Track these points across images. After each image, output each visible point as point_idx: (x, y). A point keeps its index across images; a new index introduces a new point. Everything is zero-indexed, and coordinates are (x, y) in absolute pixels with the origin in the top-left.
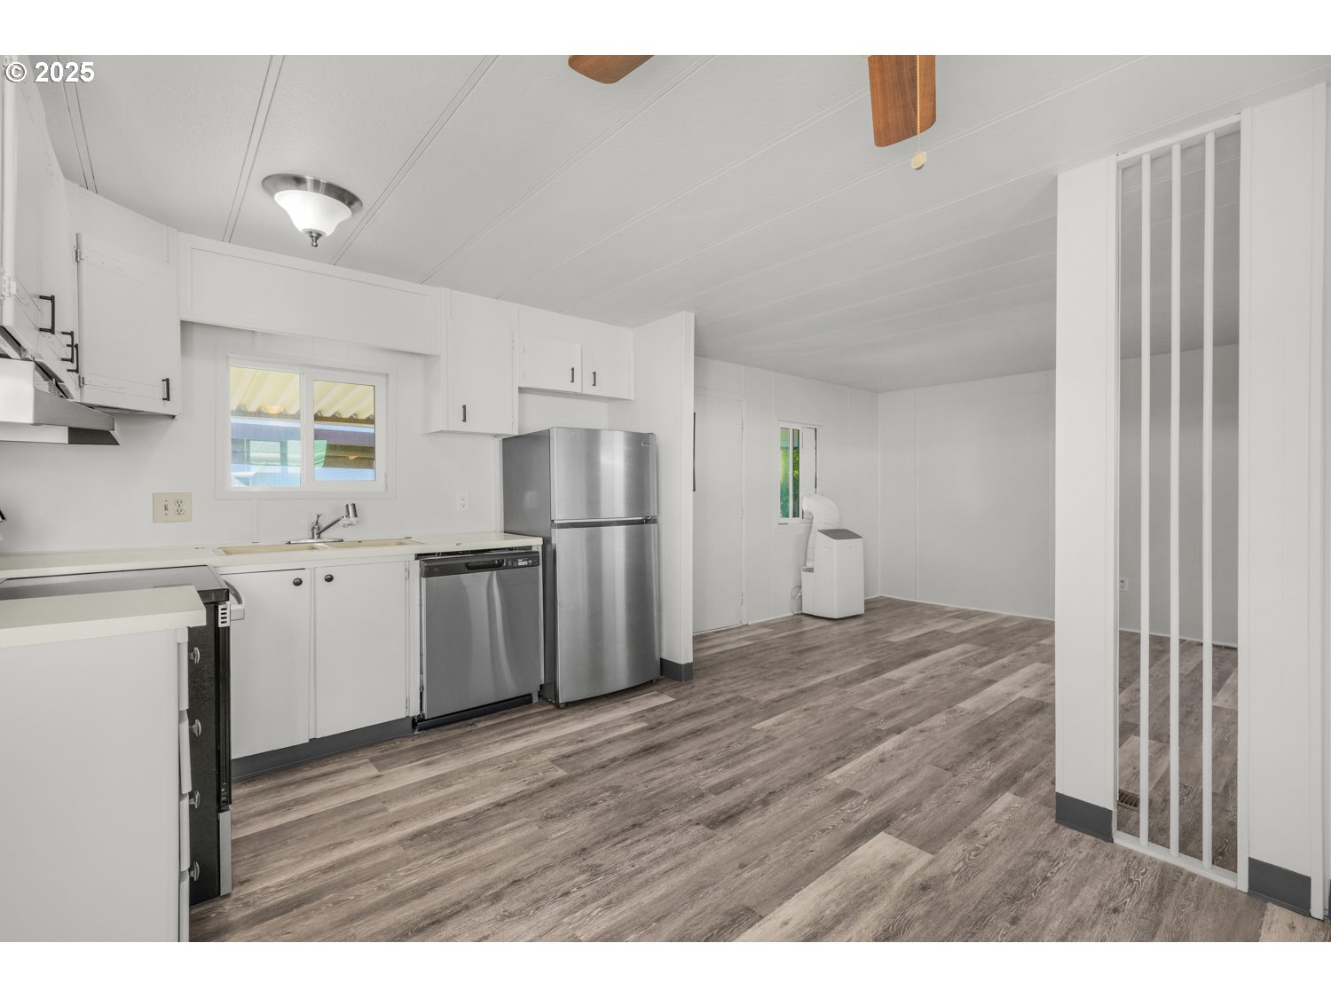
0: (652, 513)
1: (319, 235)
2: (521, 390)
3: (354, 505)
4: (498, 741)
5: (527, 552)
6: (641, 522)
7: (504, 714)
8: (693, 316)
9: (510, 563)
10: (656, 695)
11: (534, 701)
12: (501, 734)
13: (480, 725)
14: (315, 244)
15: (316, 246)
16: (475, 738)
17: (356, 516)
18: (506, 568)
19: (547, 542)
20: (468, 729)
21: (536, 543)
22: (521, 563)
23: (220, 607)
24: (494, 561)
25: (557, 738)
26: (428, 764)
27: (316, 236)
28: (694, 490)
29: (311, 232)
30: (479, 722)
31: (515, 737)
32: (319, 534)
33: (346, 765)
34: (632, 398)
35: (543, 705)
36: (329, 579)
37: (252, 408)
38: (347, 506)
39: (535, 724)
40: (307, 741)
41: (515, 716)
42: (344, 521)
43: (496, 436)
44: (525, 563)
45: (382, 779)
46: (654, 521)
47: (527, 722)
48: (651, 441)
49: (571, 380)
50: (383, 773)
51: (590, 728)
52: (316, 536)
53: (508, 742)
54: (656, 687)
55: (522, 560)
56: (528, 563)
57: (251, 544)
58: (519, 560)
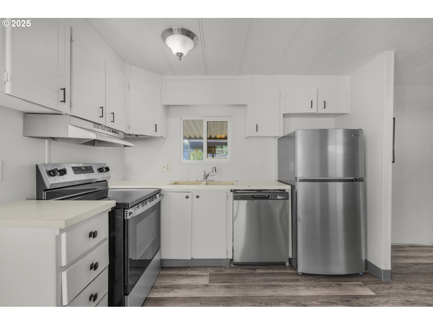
0: (361, 175)
1: (181, 55)
2: (285, 116)
3: (215, 168)
4: (261, 285)
5: (283, 192)
6: (352, 181)
7: (271, 268)
8: (393, 53)
9: (273, 197)
10: (361, 286)
11: (287, 265)
12: (265, 281)
13: (258, 271)
14: (180, 59)
15: (181, 60)
16: (251, 278)
17: (216, 172)
18: (271, 199)
19: (293, 188)
20: (252, 271)
21: (288, 188)
22: (279, 197)
23: (126, 210)
24: (266, 195)
25: (291, 296)
26: (227, 287)
27: (180, 55)
28: (393, 162)
29: (178, 54)
30: (258, 269)
31: (271, 286)
32: (206, 178)
33: (201, 274)
34: (348, 112)
35: (291, 269)
36: (198, 197)
37: (213, 137)
38: (213, 167)
39: (283, 281)
40: (190, 259)
41: (275, 271)
42: (211, 174)
43: (275, 137)
44: (281, 198)
45: (208, 288)
46: (361, 180)
47: (280, 278)
48: (360, 134)
49: (311, 107)
50: (210, 284)
51: (312, 297)
52: (205, 179)
53: (266, 288)
54: (361, 279)
55: (279, 196)
56: (283, 198)
57: (187, 180)
58: (278, 196)
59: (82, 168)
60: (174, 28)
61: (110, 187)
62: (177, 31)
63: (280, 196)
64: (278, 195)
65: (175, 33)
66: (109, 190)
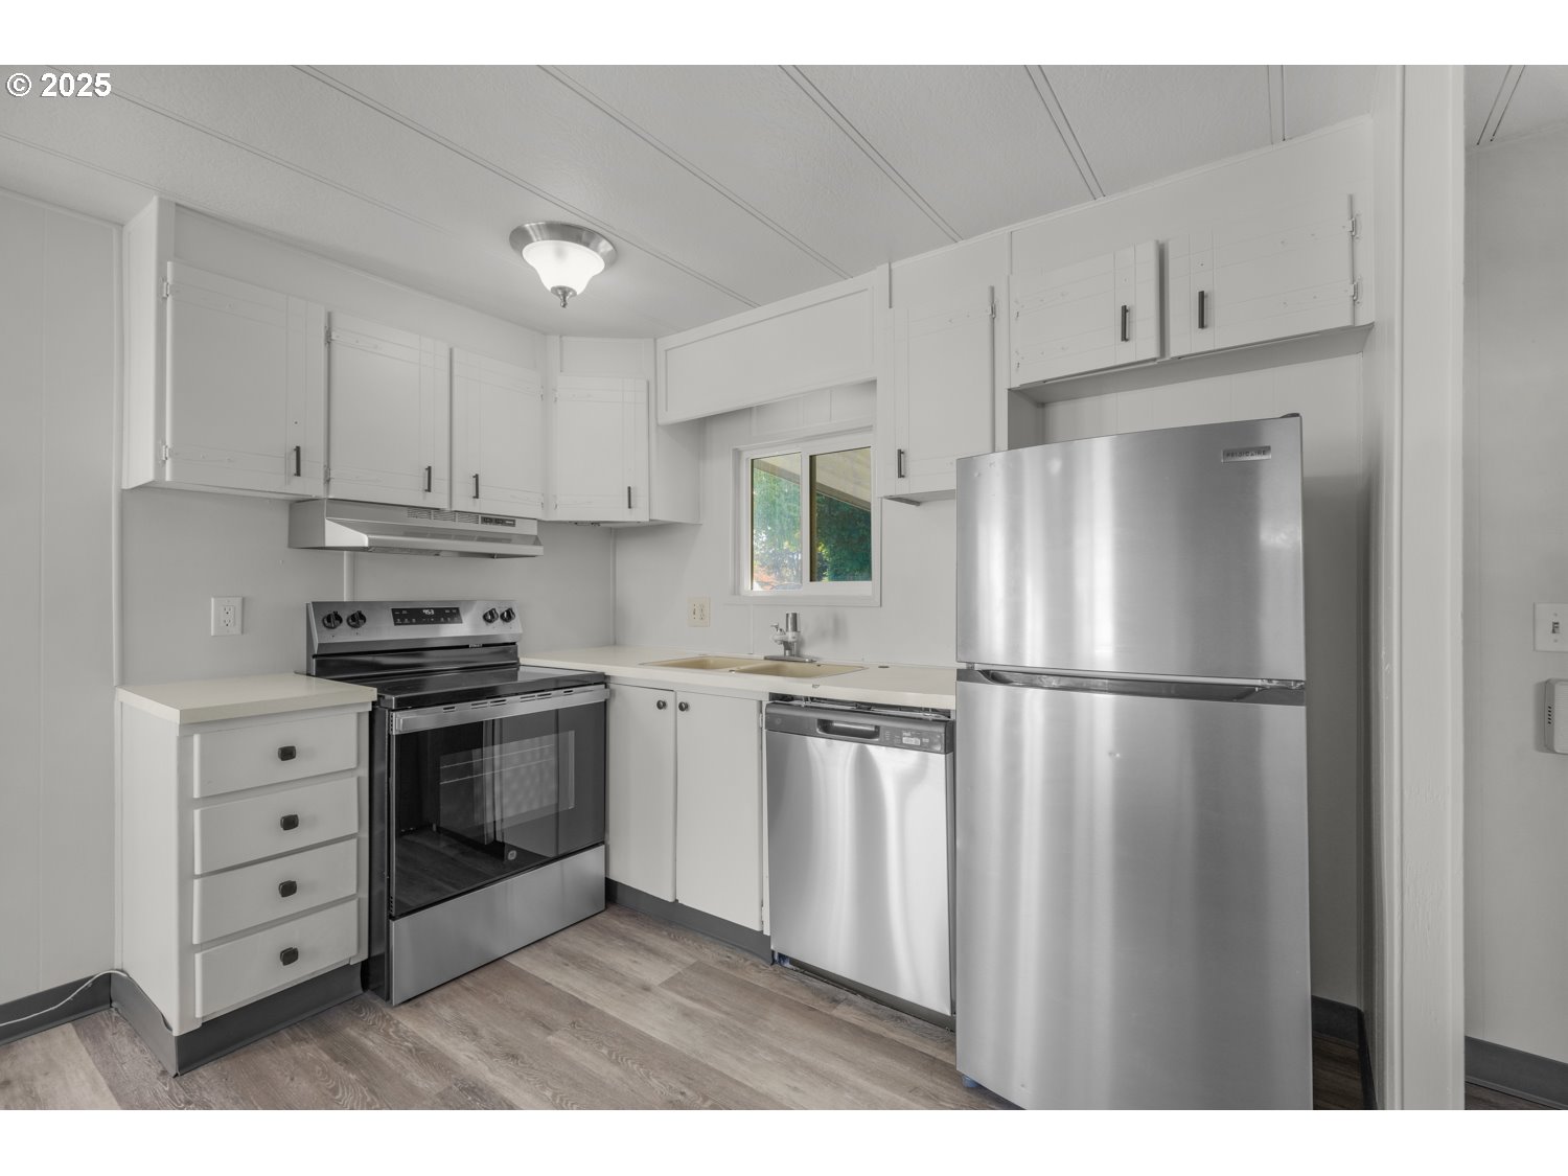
9: (888, 735)
13: (841, 1011)
14: (562, 302)
18: (882, 743)
22: (907, 739)
33: (676, 953)
34: (1365, 316)
40: (671, 900)
44: (915, 741)
49: (1121, 336)
50: (657, 988)
55: (909, 734)
56: (922, 742)
57: (747, 656)
58: (905, 734)
59: (426, 612)
60: (527, 225)
61: (522, 661)
62: (537, 232)
63: (912, 736)
64: (907, 730)
65: (535, 239)
66: (521, 668)
